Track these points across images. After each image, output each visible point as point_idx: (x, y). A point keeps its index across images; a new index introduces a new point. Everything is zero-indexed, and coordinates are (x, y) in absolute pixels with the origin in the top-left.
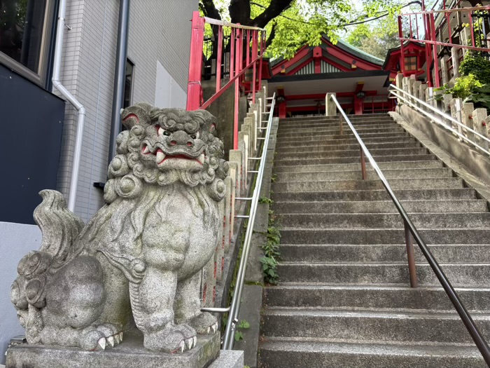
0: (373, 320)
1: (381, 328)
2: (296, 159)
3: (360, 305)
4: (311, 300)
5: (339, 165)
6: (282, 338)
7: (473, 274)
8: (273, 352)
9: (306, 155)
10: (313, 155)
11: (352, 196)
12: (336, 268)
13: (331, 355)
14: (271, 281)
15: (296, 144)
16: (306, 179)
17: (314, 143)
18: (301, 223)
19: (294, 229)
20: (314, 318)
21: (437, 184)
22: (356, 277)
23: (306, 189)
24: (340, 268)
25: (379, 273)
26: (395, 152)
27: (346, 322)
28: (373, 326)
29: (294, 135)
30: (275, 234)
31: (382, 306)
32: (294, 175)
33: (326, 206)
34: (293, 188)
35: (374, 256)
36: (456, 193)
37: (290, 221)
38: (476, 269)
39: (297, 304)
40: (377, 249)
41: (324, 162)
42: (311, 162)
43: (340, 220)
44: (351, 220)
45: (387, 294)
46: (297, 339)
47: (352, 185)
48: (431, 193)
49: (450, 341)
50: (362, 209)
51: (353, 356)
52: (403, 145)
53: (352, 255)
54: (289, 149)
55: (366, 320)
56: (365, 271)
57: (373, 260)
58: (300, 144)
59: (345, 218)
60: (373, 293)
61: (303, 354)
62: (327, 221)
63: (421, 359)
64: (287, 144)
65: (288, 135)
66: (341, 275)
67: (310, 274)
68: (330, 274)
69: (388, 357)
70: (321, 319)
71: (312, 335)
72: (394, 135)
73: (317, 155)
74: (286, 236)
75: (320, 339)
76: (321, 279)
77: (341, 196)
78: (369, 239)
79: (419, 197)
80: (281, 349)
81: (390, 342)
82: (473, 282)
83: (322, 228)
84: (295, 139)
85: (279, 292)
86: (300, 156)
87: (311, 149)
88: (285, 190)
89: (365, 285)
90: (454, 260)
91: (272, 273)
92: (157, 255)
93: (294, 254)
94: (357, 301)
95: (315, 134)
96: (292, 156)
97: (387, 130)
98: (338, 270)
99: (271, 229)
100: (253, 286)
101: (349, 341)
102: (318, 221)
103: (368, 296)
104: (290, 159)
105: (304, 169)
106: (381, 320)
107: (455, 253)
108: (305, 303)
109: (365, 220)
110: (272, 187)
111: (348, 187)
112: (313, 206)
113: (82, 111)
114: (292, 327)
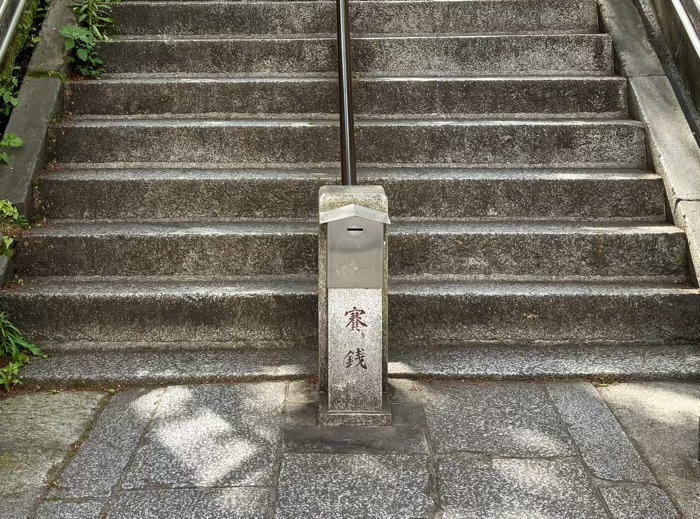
0: (248, 131)
1: (261, 144)
3: (242, 109)
6: (88, 165)
7: (457, 54)
8: (60, 183)
12: (212, 45)
13: (159, 184)
14: (84, 71)
20: (146, 130)
22: (249, 61)
24: (221, 45)
25: (291, 54)
27: (202, 136)
28: (246, 141)
31: (279, 111)
35: (297, 24)
38: (463, 44)
39: (127, 110)
40: (303, 10)
45: (289, 89)
46: (114, 165)
49: (371, 160)
51: (194, 183)
53: (256, 22)
55: (235, 132)
56: (268, 51)
57: (294, 31)
60: (264, 88)
61: (111, 184)
63: (301, 183)
66: (222, 58)
67: (164, 58)
68: (201, 58)
69: (250, 183)
70: (158, 132)
71: (141, 159)
75: (156, 165)
76: (184, 68)
80: (74, 177)
81: (273, 165)
82: (455, 68)
85: (95, 89)
89: (265, 75)
90: (444, 28)
93: (145, 20)
94: (237, 103)
98: (217, 49)
100: (42, 79)
101: (204, 165)
103: (257, 94)
106: (261, 131)
107: (446, 16)
108: (141, 109)
114: (106, 145)
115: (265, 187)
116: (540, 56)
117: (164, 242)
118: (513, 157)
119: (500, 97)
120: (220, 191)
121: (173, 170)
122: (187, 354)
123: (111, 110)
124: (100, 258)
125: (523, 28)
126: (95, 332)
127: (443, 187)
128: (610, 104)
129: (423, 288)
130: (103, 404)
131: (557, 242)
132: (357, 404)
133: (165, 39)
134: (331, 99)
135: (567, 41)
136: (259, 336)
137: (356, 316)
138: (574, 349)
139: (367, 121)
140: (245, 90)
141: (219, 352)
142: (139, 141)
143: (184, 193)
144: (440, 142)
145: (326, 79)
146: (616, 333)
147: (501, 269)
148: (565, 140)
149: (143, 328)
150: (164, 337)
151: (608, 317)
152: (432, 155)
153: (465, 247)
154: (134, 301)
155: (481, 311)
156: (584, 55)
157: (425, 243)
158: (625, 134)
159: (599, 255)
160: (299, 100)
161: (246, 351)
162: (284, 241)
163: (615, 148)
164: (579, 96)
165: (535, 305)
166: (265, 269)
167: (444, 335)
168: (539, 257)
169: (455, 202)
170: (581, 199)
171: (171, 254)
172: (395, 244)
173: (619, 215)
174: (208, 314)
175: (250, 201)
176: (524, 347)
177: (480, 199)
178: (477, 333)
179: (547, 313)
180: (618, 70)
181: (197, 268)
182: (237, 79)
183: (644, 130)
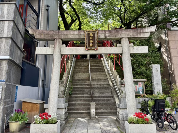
1: (85, 101)
2: (78, 71)
3: (83, 98)
4: (76, 97)
5: (86, 73)
6: (71, 102)
9: (80, 70)
10: (82, 70)
11: (87, 80)
15: (79, 67)
16: (79, 76)
17: (82, 67)
18: (77, 85)
19: (76, 86)
21: (103, 78)
23: (79, 78)
25: (87, 93)
26: (98, 70)
27: (80, 100)
29: (79, 64)
30: (72, 87)
32: (77, 75)
33: (82, 82)
34: (77, 78)
35: (87, 91)
36: (105, 80)
37: (75, 85)
38: (101, 92)
40: (88, 90)
41: (84, 72)
42: (81, 72)
43: (84, 85)
44: (85, 85)
45: (87, 96)
47: (88, 78)
48: (101, 80)
50: (88, 82)
52: (100, 68)
53: (84, 91)
54: (77, 68)
56: (85, 93)
58: (80, 67)
59: (84, 84)
60: (85, 96)
61: (74, 104)
62: (81, 85)
64: (77, 67)
65: (78, 64)
66: (81, 94)
67: (77, 94)
71: (75, 102)
72: (100, 65)
73: (83, 70)
74: (74, 88)
76: (78, 95)
77: (85, 80)
78: (87, 88)
79: (98, 80)
82: (100, 94)
83: (80, 86)
84: (79, 65)
85: (71, 96)
86: (79, 70)
87: (82, 68)
88: (75, 78)
89: (85, 95)
90: (99, 91)
91: (70, 94)
92: (60, 90)
93: (75, 91)
95: (83, 64)
96: (77, 70)
97: (99, 64)
98: (81, 93)
99: (71, 87)
100: (67, 96)
101: (81, 102)
102: (80, 85)
104: (77, 71)
105: (79, 74)
106: (85, 100)
109: (88, 85)
110: (72, 78)
111: (87, 78)
112: (79, 82)
113: (42, 70)
114: (73, 101)
115: (86, 104)
116: (107, 93)
117: (78, 108)
118: (105, 102)
119: (104, 97)
120: (82, 104)
121: (78, 103)
122: (81, 116)
123: (73, 98)
124: (73, 109)
125: (106, 91)
126: (73, 115)
127: (99, 104)
128: (112, 97)
129: (98, 111)
130: (75, 120)
131: (108, 108)
132: (93, 118)
133: (77, 92)
134: (91, 97)
135: (109, 92)
136: (86, 115)
137: (93, 111)
138: (109, 115)
139: (94, 99)
140: (84, 96)
141: (83, 116)
142: (75, 100)
143: (79, 104)
144: (99, 100)
145: (90, 95)
146: (112, 114)
147: (104, 110)
148: (109, 100)
149: (77, 114)
150: (79, 115)
151: (112, 113)
152: (98, 101)
153: (101, 108)
154: (76, 112)
155: (102, 113)
156: (110, 93)
157: (98, 108)
158: (113, 100)
159: (111, 109)
160: (88, 97)
161: (85, 116)
162: (87, 108)
163: (113, 101)
164: (110, 97)
165: (106, 112)
166: (86, 110)
167: (99, 115)
168: (107, 109)
169: (100, 105)
170: (110, 105)
171: (79, 109)
172: (96, 108)
173: (113, 106)
174: (82, 113)
175: (85, 105)
176: (106, 115)
177: (102, 105)
178: (102, 114)
179: (107, 113)
180: (113, 95)
181: (81, 110)
182: (83, 95)
183: (115, 99)
